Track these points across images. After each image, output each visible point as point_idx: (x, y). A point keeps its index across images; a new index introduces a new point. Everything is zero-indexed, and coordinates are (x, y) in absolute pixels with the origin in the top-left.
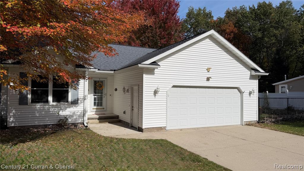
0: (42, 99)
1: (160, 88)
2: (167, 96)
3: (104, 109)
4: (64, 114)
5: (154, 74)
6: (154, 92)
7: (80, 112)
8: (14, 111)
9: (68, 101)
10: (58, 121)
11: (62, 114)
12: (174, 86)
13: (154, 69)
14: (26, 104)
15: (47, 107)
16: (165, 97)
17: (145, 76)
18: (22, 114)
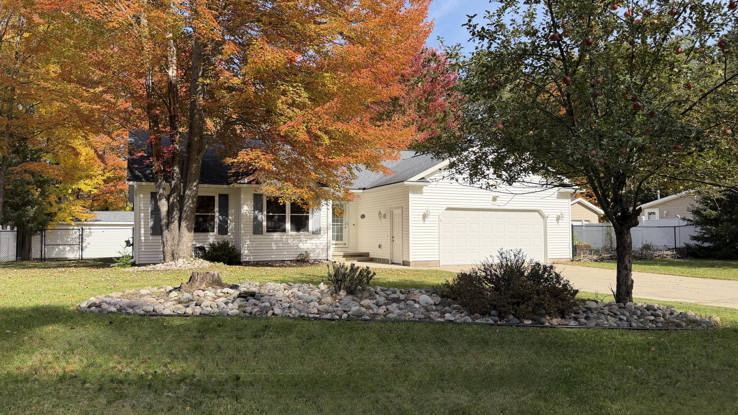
0: (279, 228)
1: (431, 211)
2: (440, 221)
3: (345, 244)
4: (304, 247)
5: (422, 193)
6: (423, 216)
7: (324, 244)
8: (248, 242)
9: (308, 231)
10: (297, 256)
11: (302, 247)
12: (448, 209)
13: (422, 187)
14: (261, 233)
15: (285, 237)
16: (437, 222)
17: (412, 196)
18: (257, 246)
